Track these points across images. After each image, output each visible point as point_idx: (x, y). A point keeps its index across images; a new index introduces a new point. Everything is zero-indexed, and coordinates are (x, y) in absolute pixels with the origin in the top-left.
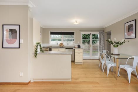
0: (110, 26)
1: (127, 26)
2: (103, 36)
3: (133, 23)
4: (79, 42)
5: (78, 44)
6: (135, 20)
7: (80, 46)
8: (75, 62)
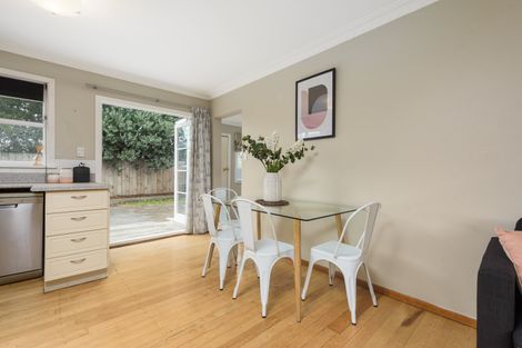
0: (236, 90)
1: (303, 92)
2: (207, 131)
3: (327, 80)
4: (81, 151)
5: (76, 163)
6: (334, 70)
7: (92, 171)
8: (48, 278)
